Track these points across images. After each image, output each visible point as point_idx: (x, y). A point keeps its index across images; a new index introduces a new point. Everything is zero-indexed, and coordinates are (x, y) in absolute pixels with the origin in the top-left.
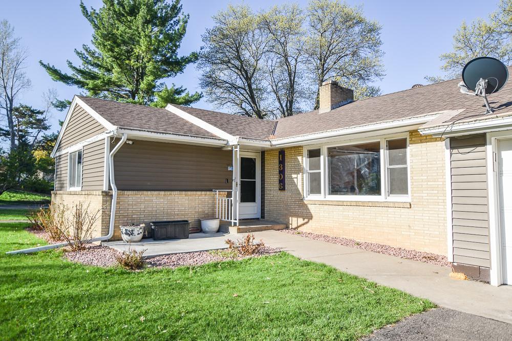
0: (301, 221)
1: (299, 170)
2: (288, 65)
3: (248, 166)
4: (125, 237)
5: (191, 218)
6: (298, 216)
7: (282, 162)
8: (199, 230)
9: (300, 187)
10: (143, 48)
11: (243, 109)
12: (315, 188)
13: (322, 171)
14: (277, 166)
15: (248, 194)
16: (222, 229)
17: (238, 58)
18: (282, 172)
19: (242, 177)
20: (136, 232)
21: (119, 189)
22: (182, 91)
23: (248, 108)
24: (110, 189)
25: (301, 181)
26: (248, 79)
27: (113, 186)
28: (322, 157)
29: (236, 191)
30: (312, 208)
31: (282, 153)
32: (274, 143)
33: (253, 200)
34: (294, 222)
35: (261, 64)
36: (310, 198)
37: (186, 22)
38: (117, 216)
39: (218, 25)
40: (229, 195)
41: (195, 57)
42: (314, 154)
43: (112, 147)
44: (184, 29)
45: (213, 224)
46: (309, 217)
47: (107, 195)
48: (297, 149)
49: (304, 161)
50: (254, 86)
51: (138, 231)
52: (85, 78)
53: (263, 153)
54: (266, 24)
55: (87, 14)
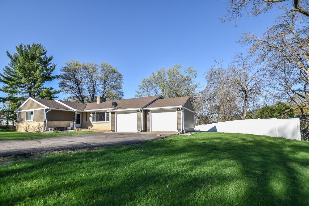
0: (90, 127)
1: (90, 117)
2: (93, 82)
3: (78, 116)
4: (49, 130)
5: (65, 127)
6: (90, 126)
7: (87, 115)
8: (66, 129)
9: (90, 120)
10: (38, 74)
11: (76, 95)
12: (93, 120)
13: (95, 117)
14: (85, 116)
15: (78, 122)
16: (72, 129)
17: (75, 78)
18: (87, 117)
19: (77, 118)
20: (52, 129)
21: (48, 120)
22: (52, 89)
23: (78, 95)
24: (45, 120)
25: (91, 119)
26: (78, 85)
27: (46, 120)
28: (95, 114)
29: (75, 122)
30: (93, 124)
31: (87, 113)
32: (85, 111)
33: (79, 123)
34: (89, 127)
35: (83, 80)
36: (92, 122)
37: (55, 66)
38: (47, 126)
39: (67, 66)
40: (74, 122)
41: (57, 77)
42: (93, 113)
43: (46, 111)
44: (54, 68)
45: (70, 128)
46: (92, 126)
47: (45, 122)
48: (90, 112)
49: (92, 115)
50: (80, 88)
51: (53, 129)
52: (7, 80)
53: (82, 113)
54: (85, 68)
55: (10, 55)
